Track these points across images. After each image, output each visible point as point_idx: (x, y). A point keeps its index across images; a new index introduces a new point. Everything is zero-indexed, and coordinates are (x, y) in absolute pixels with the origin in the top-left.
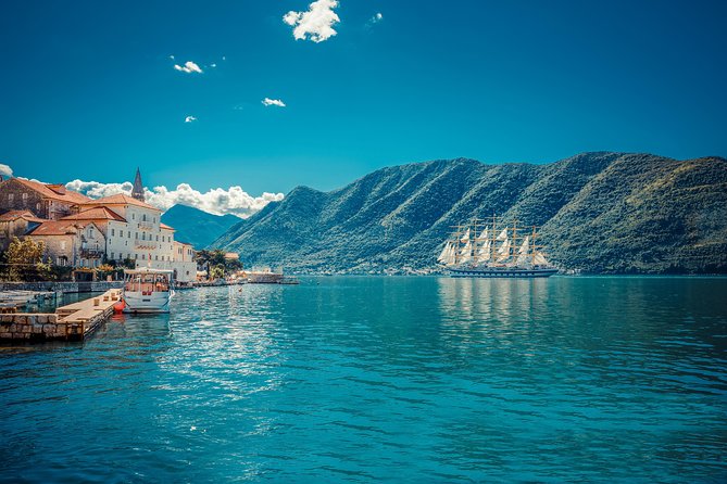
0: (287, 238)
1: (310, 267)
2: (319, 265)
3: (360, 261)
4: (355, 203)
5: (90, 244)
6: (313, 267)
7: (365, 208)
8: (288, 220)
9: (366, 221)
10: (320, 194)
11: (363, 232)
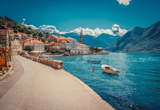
0: (132, 42)
1: (138, 50)
2: (141, 50)
3: (154, 48)
4: (153, 31)
5: (62, 47)
6: (140, 50)
7: (156, 32)
8: (133, 36)
9: (157, 36)
10: (142, 28)
11: (156, 40)
